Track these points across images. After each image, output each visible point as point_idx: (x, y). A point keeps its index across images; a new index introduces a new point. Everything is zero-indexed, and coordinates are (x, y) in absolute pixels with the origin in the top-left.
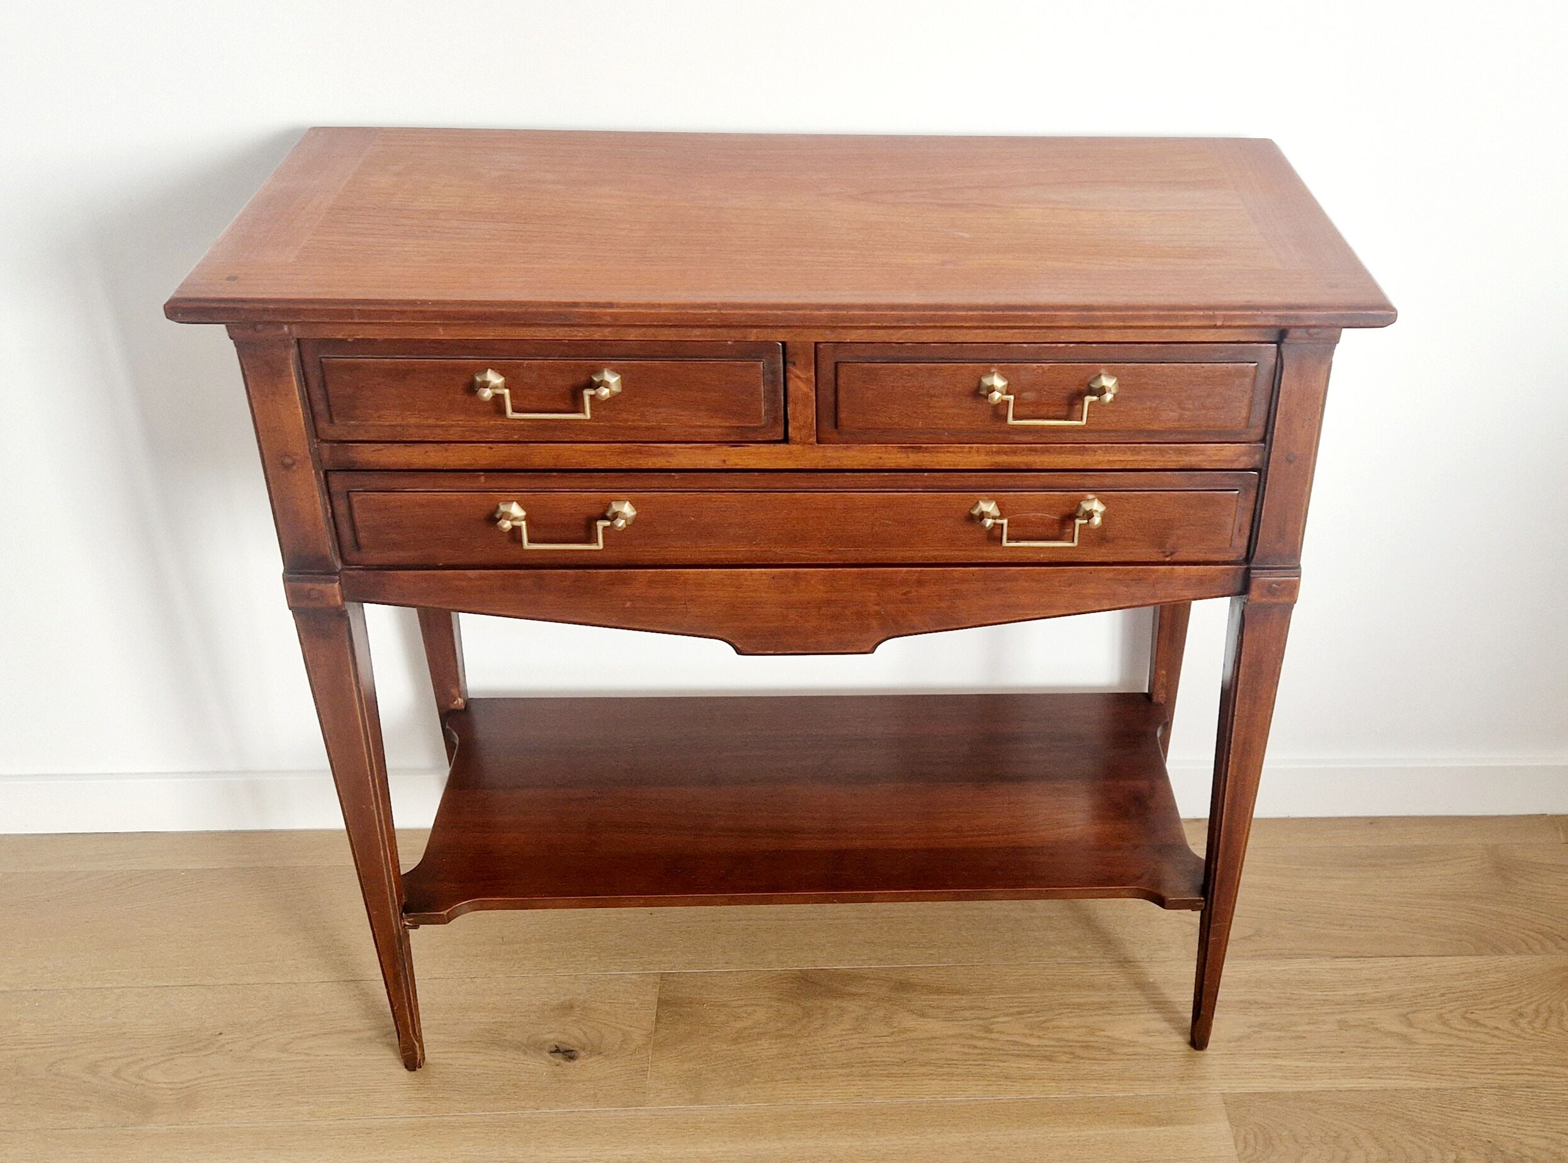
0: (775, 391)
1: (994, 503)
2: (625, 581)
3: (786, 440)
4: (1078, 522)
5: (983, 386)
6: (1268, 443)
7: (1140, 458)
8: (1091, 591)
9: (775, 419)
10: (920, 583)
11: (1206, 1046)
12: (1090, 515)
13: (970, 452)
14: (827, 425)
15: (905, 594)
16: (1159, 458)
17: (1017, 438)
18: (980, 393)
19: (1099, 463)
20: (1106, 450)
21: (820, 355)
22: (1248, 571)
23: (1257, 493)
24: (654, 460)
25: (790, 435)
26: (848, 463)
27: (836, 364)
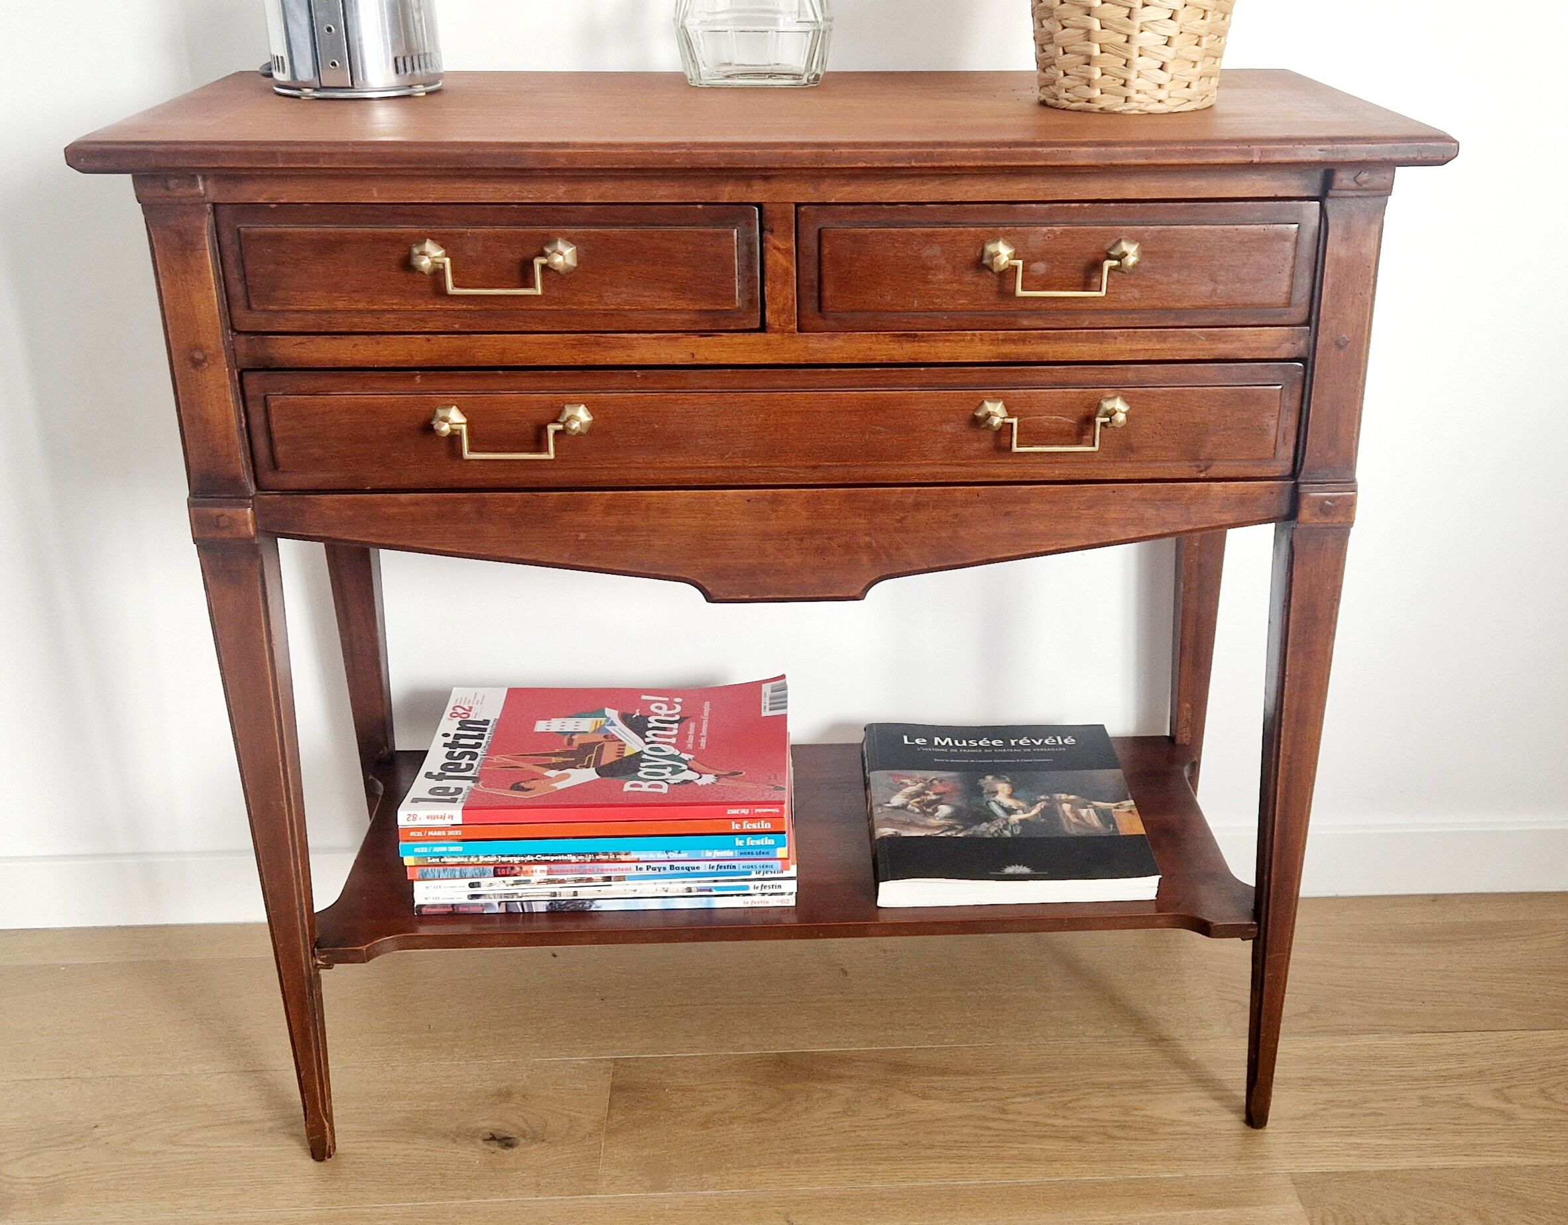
0: (750, 267)
1: (1001, 403)
2: (580, 506)
3: (763, 328)
4: (1099, 420)
5: (986, 255)
6: (1313, 326)
7: (1165, 346)
8: (1114, 515)
9: (751, 302)
10: (917, 506)
11: (1265, 1124)
12: (1110, 414)
13: (972, 340)
14: (811, 305)
15: (899, 521)
16: (1189, 346)
17: (1026, 323)
18: (981, 264)
19: (1121, 353)
20: (1128, 336)
21: (802, 220)
22: (1296, 487)
23: (1303, 390)
24: (613, 353)
25: (767, 321)
26: (836, 358)
27: (820, 231)
